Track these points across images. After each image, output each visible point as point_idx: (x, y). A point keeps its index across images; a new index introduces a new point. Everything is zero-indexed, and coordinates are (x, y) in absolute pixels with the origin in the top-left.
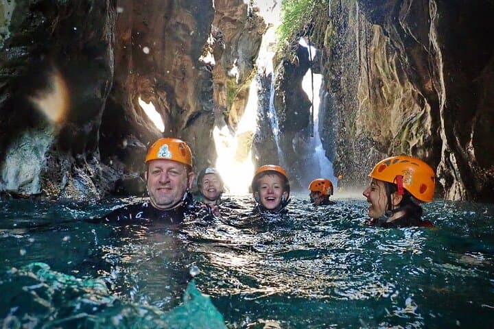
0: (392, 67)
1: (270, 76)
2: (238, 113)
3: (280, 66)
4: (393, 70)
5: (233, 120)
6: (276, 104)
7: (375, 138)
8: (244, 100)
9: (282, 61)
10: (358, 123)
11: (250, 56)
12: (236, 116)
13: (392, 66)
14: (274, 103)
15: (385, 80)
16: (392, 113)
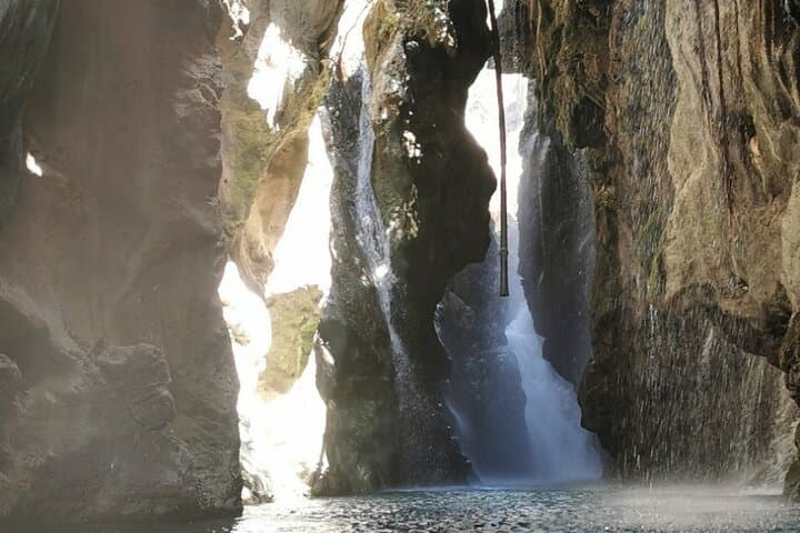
0: (785, 80)
1: (355, 83)
2: (266, 224)
3: (394, 50)
4: (788, 86)
5: (251, 249)
6: (379, 186)
7: (728, 305)
8: (286, 181)
9: (399, 36)
10: (673, 258)
11: (314, 33)
12: (260, 237)
13: (783, 72)
14: (373, 181)
15: (761, 119)
16: (785, 226)
